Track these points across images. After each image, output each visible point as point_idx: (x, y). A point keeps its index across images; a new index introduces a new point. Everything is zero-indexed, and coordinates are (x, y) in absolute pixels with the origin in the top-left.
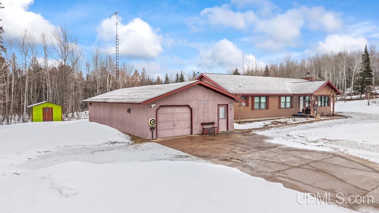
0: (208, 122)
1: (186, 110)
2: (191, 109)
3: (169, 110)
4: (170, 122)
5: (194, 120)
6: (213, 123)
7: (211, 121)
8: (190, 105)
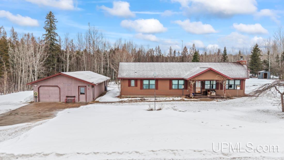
0: (71, 96)
1: (57, 88)
2: (60, 88)
3: (46, 88)
4: (47, 94)
5: (61, 94)
6: (74, 97)
7: (73, 95)
8: (58, 86)
